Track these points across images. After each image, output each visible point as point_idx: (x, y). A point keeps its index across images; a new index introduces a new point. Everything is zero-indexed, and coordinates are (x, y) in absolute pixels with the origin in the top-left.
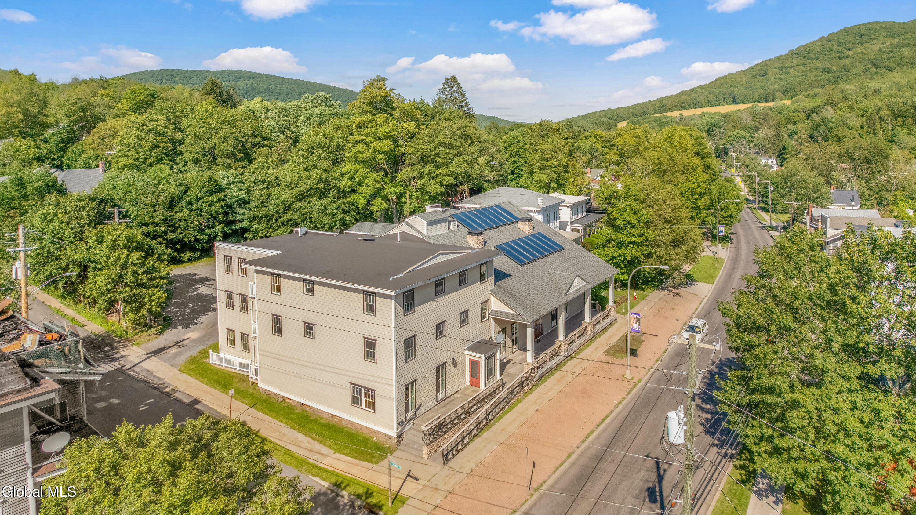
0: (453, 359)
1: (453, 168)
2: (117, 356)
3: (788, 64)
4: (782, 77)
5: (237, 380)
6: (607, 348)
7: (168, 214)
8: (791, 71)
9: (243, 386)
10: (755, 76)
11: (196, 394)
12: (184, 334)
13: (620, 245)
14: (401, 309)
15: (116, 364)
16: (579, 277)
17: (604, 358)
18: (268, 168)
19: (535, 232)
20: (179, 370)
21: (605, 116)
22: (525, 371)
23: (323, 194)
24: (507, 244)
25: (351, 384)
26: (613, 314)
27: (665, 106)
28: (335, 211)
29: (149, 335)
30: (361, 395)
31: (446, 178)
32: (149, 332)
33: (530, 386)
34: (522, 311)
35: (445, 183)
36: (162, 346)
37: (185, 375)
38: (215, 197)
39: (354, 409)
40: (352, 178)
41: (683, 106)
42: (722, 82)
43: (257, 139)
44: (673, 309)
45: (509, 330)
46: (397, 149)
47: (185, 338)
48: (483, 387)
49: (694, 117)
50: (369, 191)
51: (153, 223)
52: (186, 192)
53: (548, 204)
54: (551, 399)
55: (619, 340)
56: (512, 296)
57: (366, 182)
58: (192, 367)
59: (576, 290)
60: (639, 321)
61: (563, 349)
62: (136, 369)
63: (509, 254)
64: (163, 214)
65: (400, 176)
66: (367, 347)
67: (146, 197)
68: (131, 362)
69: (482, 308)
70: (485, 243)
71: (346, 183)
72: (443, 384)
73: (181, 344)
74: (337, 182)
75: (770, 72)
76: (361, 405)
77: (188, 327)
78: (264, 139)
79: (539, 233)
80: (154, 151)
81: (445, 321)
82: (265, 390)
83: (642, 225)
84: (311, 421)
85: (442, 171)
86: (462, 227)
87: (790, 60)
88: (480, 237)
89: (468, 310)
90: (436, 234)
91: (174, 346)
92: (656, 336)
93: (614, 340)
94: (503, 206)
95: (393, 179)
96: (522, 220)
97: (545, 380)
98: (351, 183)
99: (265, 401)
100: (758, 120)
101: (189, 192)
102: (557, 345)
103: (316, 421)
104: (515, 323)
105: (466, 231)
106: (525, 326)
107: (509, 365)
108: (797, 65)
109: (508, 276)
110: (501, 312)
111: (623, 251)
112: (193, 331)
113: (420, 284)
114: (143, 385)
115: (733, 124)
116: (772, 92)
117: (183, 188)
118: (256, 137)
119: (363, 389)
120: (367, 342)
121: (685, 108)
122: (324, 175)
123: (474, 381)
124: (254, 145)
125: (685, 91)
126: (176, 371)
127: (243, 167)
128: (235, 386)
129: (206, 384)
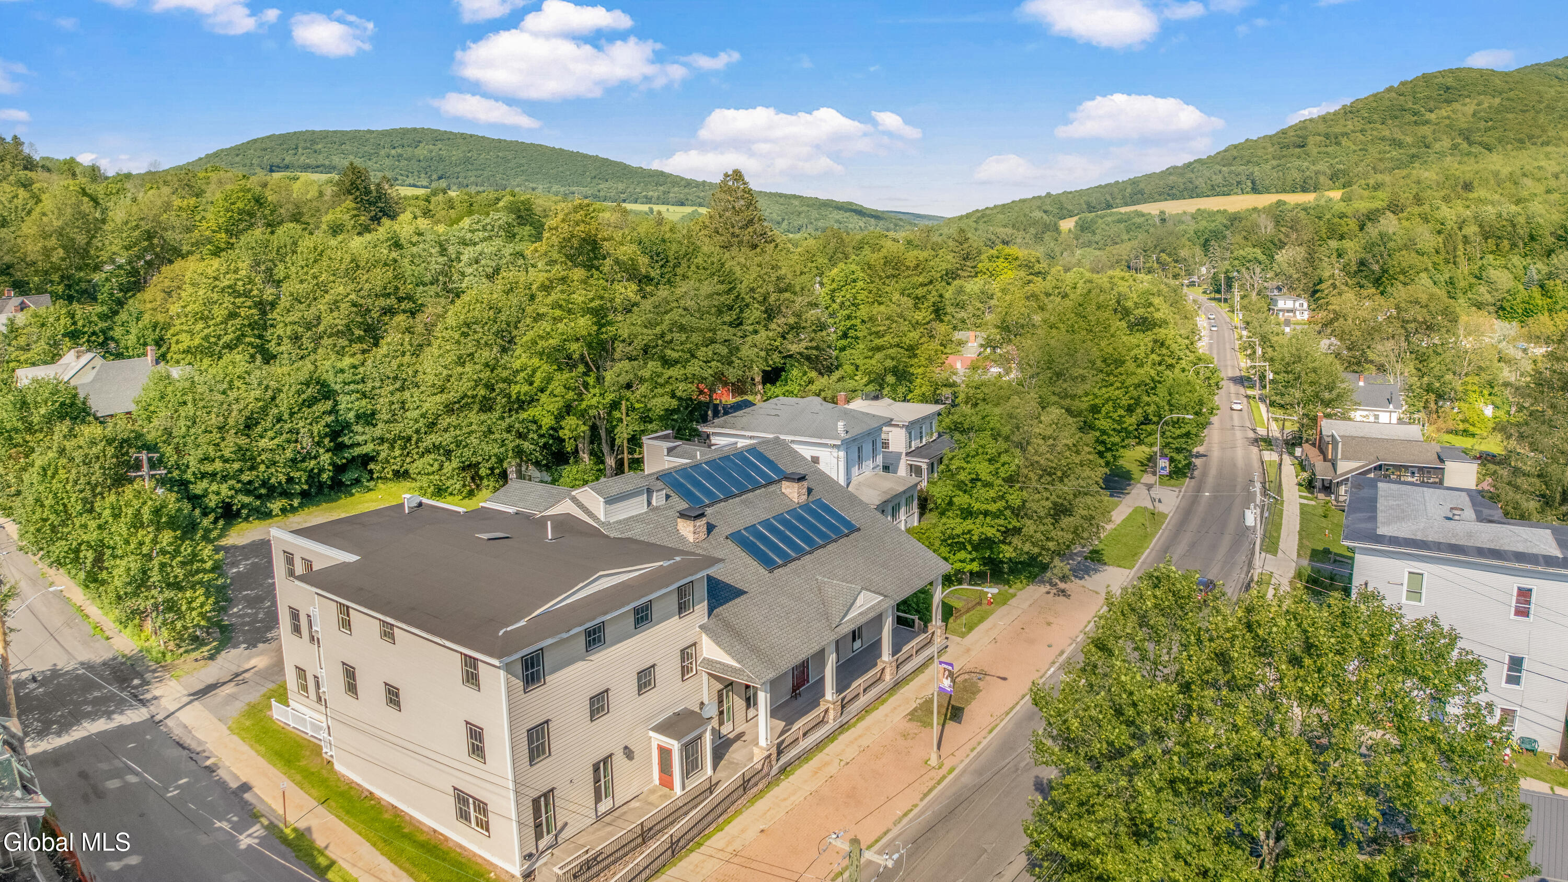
0: (626, 747)
2: (148, 696)
3: (1338, 129)
4: (1329, 149)
6: (914, 706)
8: (1344, 141)
9: (313, 765)
10: (1288, 147)
11: (245, 776)
12: (249, 658)
14: (519, 684)
15: (144, 710)
16: (868, 590)
17: (903, 726)
19: (810, 500)
20: (229, 728)
22: (755, 760)
23: (485, 407)
24: (752, 529)
25: (455, 788)
26: (938, 640)
27: (1141, 192)
29: (196, 660)
30: (469, 808)
31: (681, 385)
32: (198, 654)
33: (760, 786)
35: (679, 393)
36: (211, 681)
37: (236, 738)
38: (318, 409)
39: (461, 826)
40: (530, 380)
41: (1171, 194)
42: (1235, 153)
43: (388, 301)
44: (1049, 624)
46: (604, 330)
47: (247, 666)
48: (678, 790)
49: (1184, 218)
50: (556, 403)
52: (274, 400)
53: (857, 430)
54: (792, 809)
56: (740, 633)
57: (551, 387)
58: (248, 723)
59: (861, 614)
62: (170, 722)
64: (234, 441)
66: (471, 738)
68: (165, 708)
69: (683, 658)
70: (709, 530)
71: (520, 387)
72: (607, 788)
73: (240, 678)
74: (505, 385)
75: (1311, 140)
76: (470, 822)
77: (255, 646)
79: (818, 501)
80: (231, 323)
81: (607, 691)
82: (344, 776)
83: (1000, 481)
86: (673, 500)
87: (1342, 122)
89: (653, 666)
90: (623, 517)
91: (230, 680)
92: (1004, 679)
94: (765, 447)
96: (788, 478)
97: (792, 773)
98: (528, 387)
99: (342, 794)
100: (1283, 229)
102: (822, 708)
105: (680, 506)
107: (728, 751)
108: (1353, 132)
109: (740, 593)
112: (261, 654)
114: (177, 752)
115: (1244, 233)
116: (1313, 175)
117: (268, 394)
118: (388, 296)
119: (471, 800)
120: (471, 730)
121: (1174, 197)
122: (486, 374)
123: (666, 780)
124: (385, 312)
125: (1175, 168)
126: (223, 728)
127: (364, 352)
128: (303, 763)
129: (263, 756)
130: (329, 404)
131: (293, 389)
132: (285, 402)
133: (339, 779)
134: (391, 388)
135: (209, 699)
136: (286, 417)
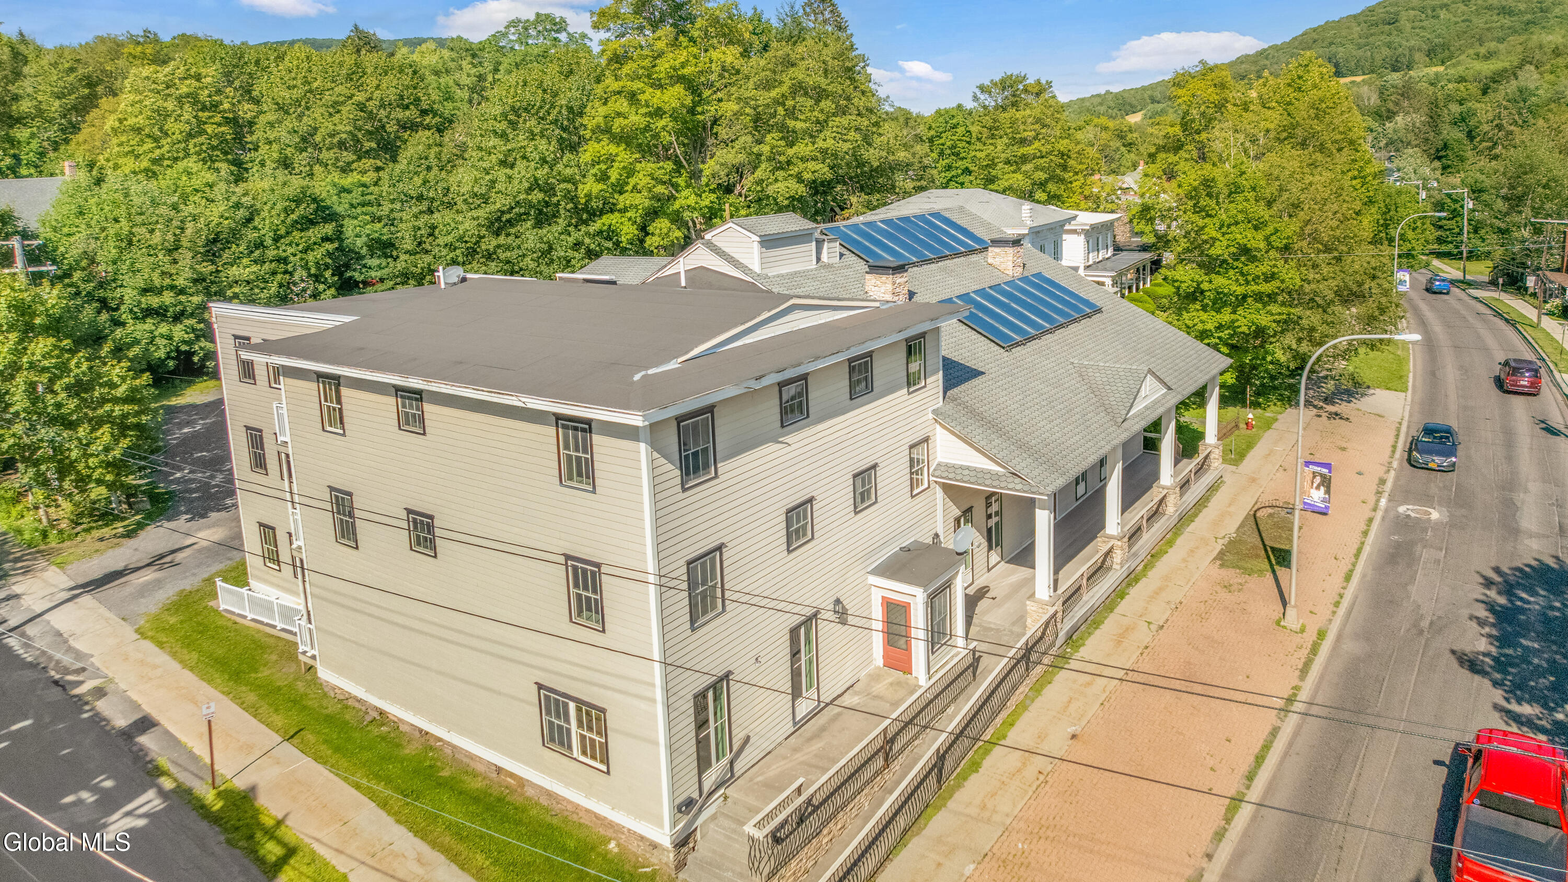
0: (838, 602)
1: (827, 141)
4: (1425, 24)
5: (274, 657)
6: (1218, 548)
7: (207, 268)
8: (1443, 14)
9: (280, 675)
13: (1220, 301)
14: (673, 472)
16: (1153, 374)
17: (1217, 573)
18: (429, 168)
19: (1026, 274)
20: (137, 631)
21: (1101, 104)
23: (544, 217)
25: (540, 687)
26: (1220, 462)
28: (570, 253)
29: (101, 539)
30: (567, 720)
31: (811, 165)
32: (106, 532)
33: (1046, 664)
34: (1022, 464)
35: (807, 176)
36: (120, 566)
37: (147, 645)
38: (314, 233)
39: (551, 757)
40: (603, 177)
43: (407, 113)
44: (1343, 449)
45: (979, 513)
46: (699, 109)
47: (186, 543)
48: (920, 671)
50: (642, 201)
51: (172, 287)
52: (249, 220)
53: (1041, 221)
54: (1108, 699)
55: (1242, 525)
56: (992, 425)
57: (632, 181)
58: (173, 620)
59: (1146, 408)
60: (1326, 483)
61: (1118, 556)
62: (28, 629)
63: (972, 322)
64: (192, 268)
65: (709, 167)
66: (576, 585)
67: (152, 231)
68: (27, 610)
69: (911, 460)
70: (911, 294)
71: (590, 187)
72: (809, 673)
73: (168, 559)
74: (570, 186)
75: (1403, 16)
76: (570, 747)
77: (203, 516)
78: (424, 113)
79: (1039, 275)
80: (193, 141)
81: (810, 500)
82: (334, 688)
83: (1273, 253)
84: (442, 784)
85: (803, 148)
86: (850, 258)
88: (900, 279)
89: (874, 467)
90: (784, 270)
91: (148, 565)
93: (1231, 527)
94: (947, 214)
95: (696, 175)
96: (997, 242)
97: (1081, 643)
98: (601, 186)
99: (329, 719)
101: (257, 220)
102: (1102, 547)
103: (451, 786)
104: (993, 494)
105: (862, 266)
106: (1030, 504)
107: (982, 605)
109: (976, 374)
110: (962, 467)
111: (1226, 316)
112: (213, 525)
113: (731, 391)
117: (242, 213)
118: (407, 107)
119: (572, 706)
120: (575, 569)
122: (542, 173)
123: (897, 655)
124: (405, 126)
126: (128, 632)
127: (378, 169)
128: (264, 673)
129: (191, 669)
130: (329, 229)
131: (279, 206)
132: (266, 224)
133: (325, 695)
134: (415, 210)
135: (112, 591)
136: (268, 242)
